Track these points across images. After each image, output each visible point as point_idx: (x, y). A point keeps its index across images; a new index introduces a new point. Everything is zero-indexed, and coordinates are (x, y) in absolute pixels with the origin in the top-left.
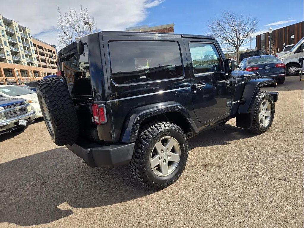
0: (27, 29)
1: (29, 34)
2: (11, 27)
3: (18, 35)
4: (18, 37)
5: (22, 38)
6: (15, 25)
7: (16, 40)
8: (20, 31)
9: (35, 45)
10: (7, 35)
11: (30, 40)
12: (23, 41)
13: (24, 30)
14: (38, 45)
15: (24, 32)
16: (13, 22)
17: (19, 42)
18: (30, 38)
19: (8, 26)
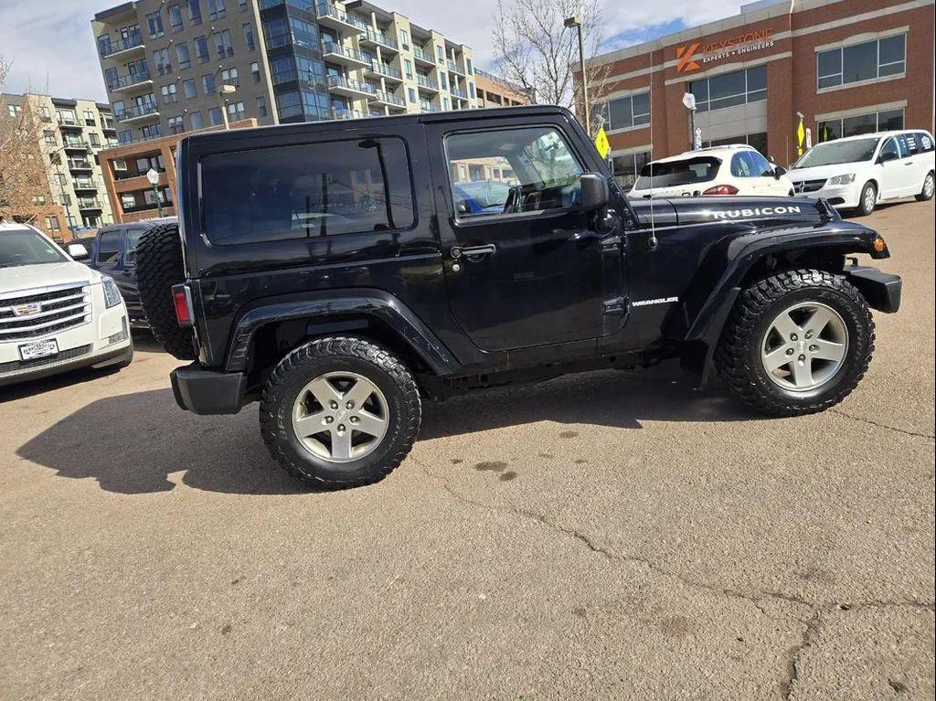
0: (464, 50)
1: (469, 61)
2: (427, 49)
3: (443, 67)
4: (443, 74)
5: (451, 76)
6: (438, 41)
7: (437, 82)
8: (449, 56)
9: (480, 93)
10: (417, 71)
11: (470, 79)
12: (452, 83)
13: (459, 53)
14: (487, 93)
15: (456, 59)
16: (434, 36)
17: (444, 87)
18: (470, 73)
19: (422, 47)
